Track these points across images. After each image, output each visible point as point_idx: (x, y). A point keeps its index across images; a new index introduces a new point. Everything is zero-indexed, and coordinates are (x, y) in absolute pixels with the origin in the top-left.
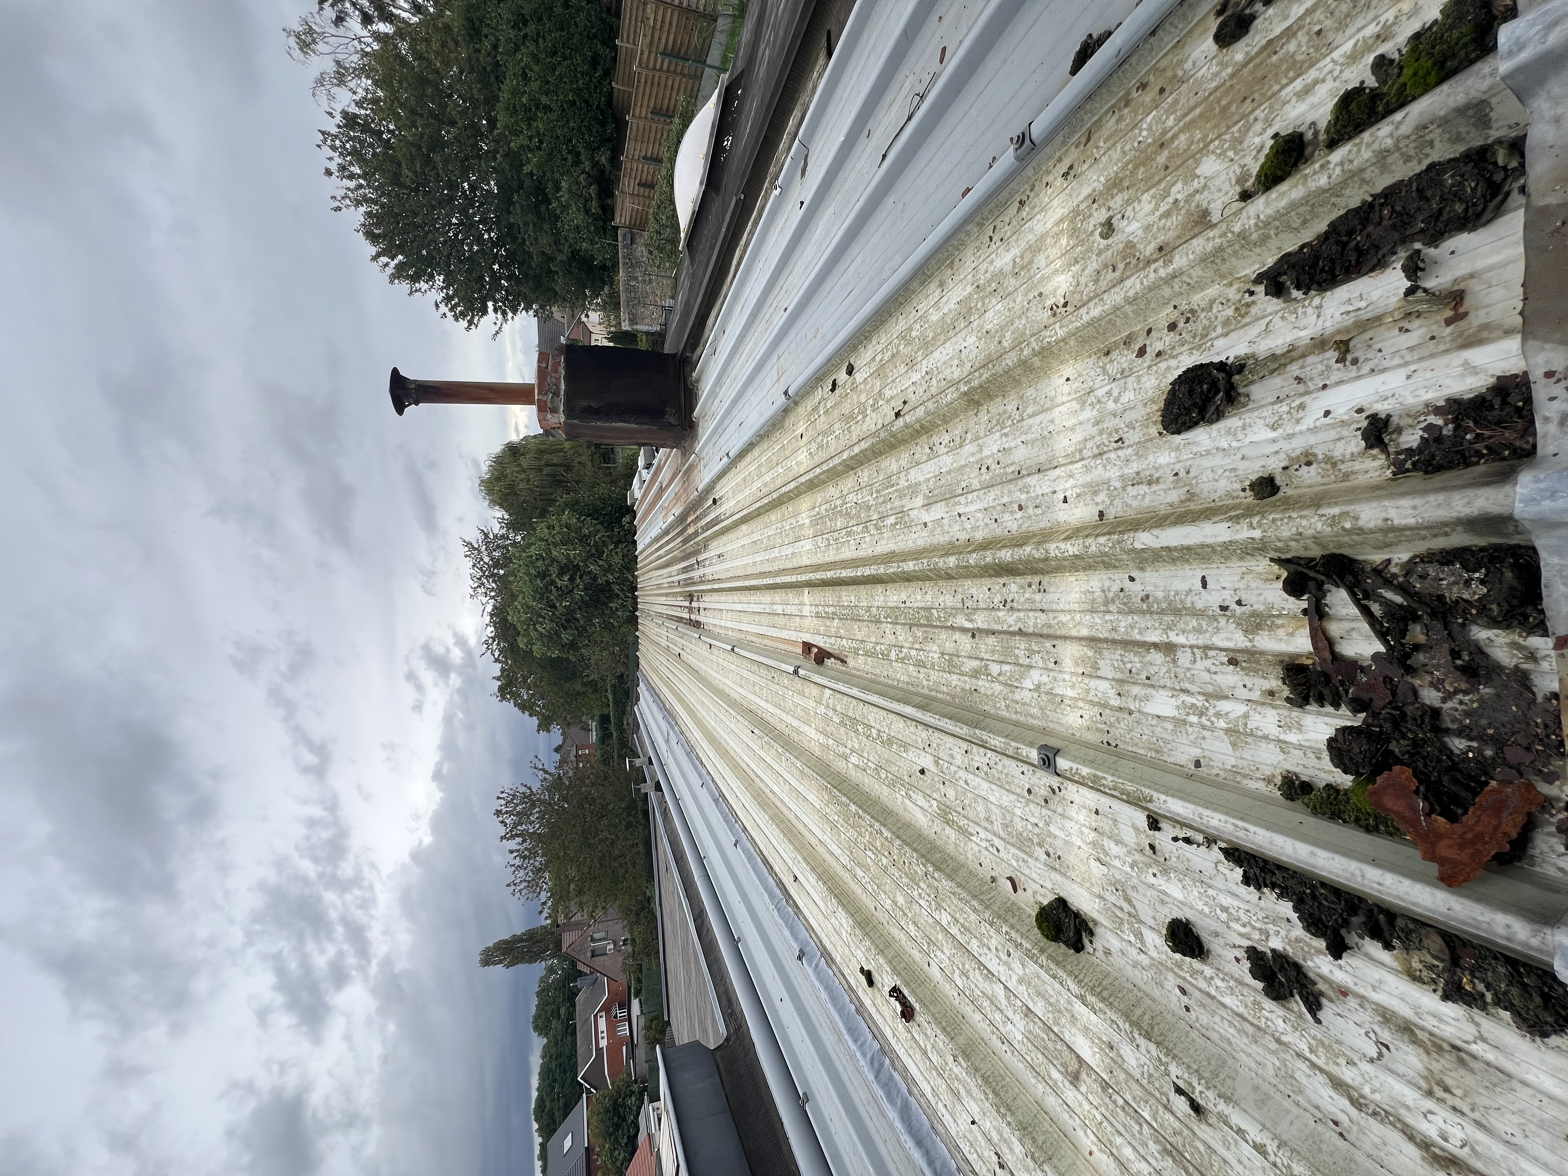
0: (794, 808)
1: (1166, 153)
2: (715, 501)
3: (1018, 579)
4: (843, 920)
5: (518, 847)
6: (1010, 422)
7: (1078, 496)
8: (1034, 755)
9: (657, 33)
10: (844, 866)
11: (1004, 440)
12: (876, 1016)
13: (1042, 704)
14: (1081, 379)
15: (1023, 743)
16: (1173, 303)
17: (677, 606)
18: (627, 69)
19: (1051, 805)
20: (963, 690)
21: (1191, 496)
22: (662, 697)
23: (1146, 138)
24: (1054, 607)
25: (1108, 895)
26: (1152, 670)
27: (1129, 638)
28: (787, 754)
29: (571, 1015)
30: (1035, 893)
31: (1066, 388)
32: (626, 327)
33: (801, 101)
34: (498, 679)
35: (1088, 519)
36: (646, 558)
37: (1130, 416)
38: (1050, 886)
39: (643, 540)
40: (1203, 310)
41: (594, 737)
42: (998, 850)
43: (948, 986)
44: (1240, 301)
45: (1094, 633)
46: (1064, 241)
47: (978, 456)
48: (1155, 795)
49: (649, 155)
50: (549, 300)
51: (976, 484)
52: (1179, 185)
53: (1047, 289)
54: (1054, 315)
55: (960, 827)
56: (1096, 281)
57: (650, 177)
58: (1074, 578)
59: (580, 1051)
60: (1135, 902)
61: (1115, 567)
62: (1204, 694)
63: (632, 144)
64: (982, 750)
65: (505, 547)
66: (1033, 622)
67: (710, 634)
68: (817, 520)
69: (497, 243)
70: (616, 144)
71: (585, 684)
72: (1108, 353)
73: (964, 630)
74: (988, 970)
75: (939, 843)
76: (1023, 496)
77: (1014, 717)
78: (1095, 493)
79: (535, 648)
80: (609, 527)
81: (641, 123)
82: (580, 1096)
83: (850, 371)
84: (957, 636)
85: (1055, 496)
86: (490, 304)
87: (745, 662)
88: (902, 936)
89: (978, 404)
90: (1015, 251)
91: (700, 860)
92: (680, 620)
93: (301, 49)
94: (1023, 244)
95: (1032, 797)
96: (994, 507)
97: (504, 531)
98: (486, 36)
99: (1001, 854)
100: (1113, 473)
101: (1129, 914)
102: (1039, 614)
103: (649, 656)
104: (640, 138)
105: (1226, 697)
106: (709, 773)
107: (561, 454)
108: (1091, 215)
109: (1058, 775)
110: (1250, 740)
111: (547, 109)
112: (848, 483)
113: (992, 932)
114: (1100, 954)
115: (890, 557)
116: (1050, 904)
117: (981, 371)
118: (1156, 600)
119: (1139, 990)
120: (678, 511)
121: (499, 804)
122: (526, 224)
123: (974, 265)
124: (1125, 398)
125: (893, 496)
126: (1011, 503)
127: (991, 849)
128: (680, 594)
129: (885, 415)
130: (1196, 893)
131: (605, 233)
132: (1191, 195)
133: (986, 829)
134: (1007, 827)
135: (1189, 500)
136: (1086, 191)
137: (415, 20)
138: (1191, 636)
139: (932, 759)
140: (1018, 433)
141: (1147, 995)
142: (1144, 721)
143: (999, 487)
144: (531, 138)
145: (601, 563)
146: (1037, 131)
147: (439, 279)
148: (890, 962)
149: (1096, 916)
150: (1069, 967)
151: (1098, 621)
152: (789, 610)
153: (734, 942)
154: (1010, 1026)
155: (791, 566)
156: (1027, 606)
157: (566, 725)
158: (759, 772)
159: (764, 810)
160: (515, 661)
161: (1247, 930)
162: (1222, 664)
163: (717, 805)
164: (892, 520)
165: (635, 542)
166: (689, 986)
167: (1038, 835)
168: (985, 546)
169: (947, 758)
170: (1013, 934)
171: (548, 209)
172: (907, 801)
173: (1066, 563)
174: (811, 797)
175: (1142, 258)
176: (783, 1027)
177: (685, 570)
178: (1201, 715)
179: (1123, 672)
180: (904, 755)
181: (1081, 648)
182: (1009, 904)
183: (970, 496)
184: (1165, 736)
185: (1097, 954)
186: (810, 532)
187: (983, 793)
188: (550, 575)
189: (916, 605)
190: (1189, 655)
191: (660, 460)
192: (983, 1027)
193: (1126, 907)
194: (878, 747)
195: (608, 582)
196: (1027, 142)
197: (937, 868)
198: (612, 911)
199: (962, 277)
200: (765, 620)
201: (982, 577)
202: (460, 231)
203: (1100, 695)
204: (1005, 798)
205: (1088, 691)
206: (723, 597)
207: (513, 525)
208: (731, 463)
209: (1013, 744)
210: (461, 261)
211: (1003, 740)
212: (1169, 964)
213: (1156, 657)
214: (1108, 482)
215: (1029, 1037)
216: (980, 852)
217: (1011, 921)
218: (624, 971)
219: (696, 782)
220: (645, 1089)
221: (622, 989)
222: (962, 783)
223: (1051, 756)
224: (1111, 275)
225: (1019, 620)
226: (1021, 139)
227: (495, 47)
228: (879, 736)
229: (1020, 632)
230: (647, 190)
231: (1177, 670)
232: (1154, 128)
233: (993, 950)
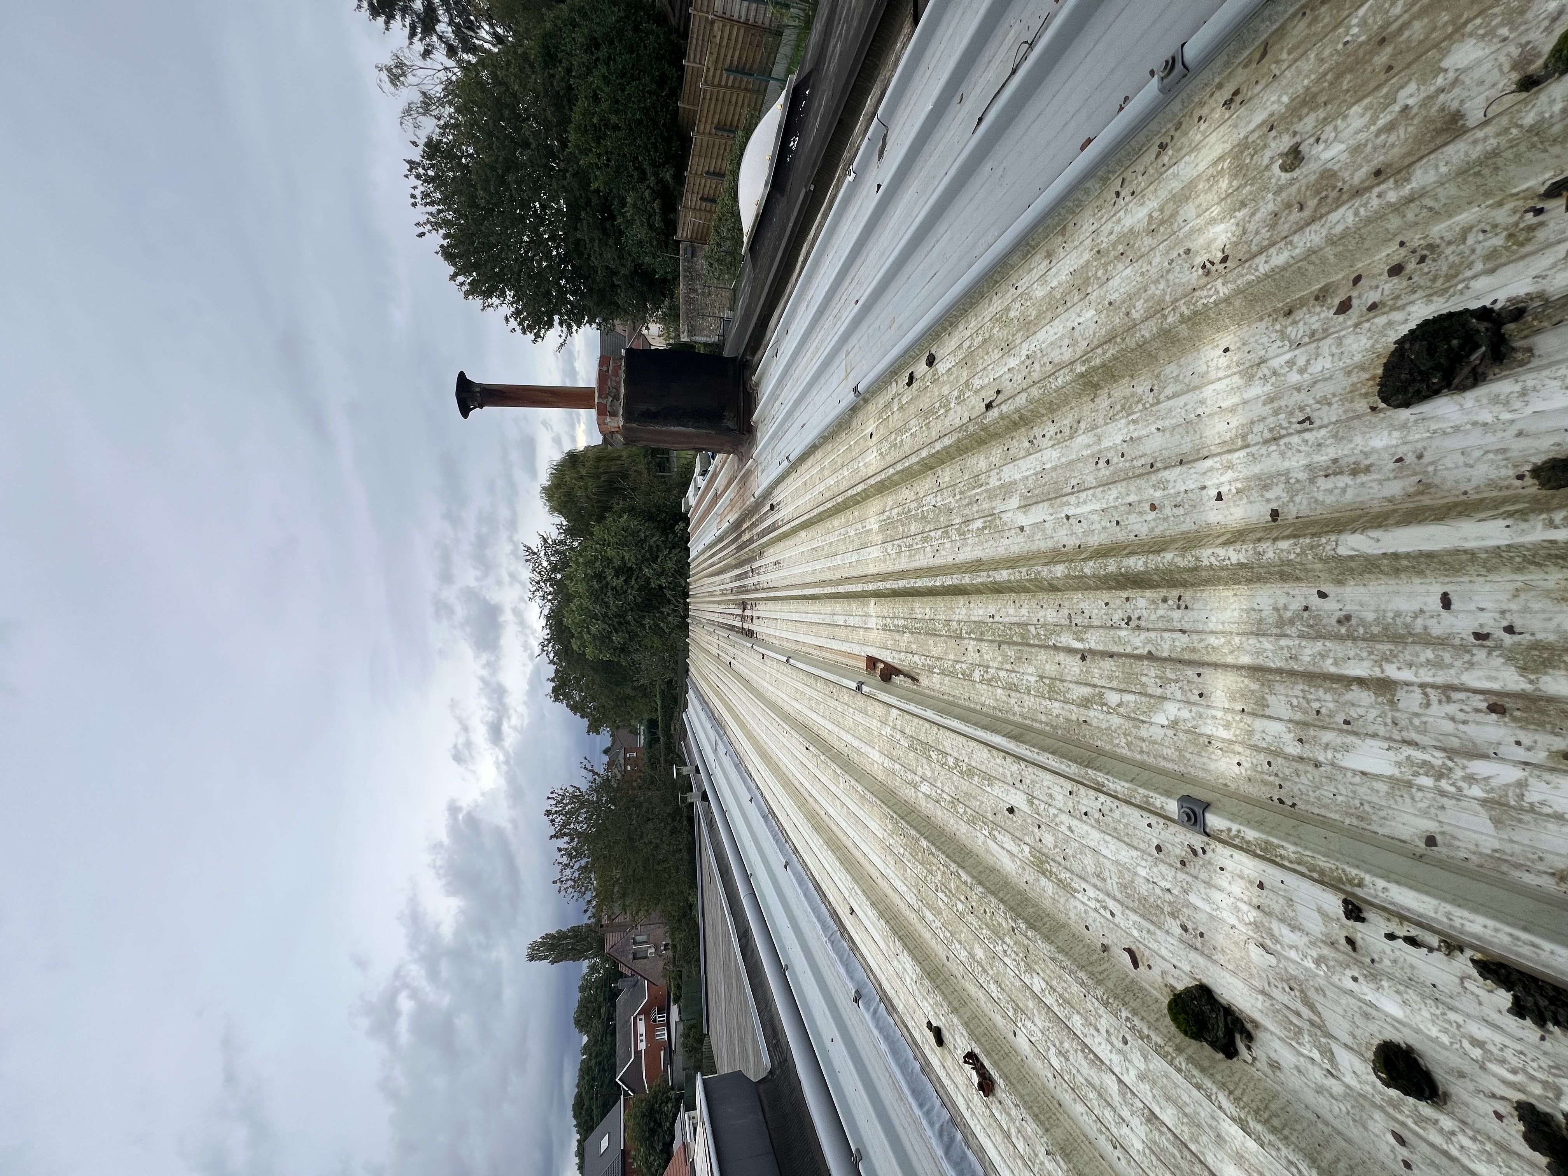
0: (851, 834)
1: (1389, 49)
2: (772, 507)
3: (1148, 593)
4: (907, 964)
5: (566, 846)
6: (1140, 406)
7: (1238, 492)
8: (1172, 807)
9: (723, 50)
10: (910, 906)
11: (1132, 427)
12: (946, 1081)
13: (1180, 744)
14: (1247, 349)
15: (1156, 790)
16: (1399, 239)
17: (730, 614)
18: (693, 88)
19: (1190, 868)
20: (1068, 720)
21: (1424, 487)
22: (711, 705)
23: (1357, 36)
24: (1200, 627)
25: (1276, 993)
26: (1354, 713)
27: (1318, 670)
28: (847, 776)
29: (611, 1017)
30: (1164, 973)
31: (1224, 361)
32: (684, 338)
33: (881, 77)
34: (552, 680)
35: (1254, 520)
36: (699, 565)
37: (1322, 390)
38: (1187, 968)
39: (696, 547)
40: (1449, 243)
41: (641, 740)
42: (1113, 914)
43: (1039, 1064)
44: (1516, 224)
45: (1261, 661)
46: (1224, 184)
47: (1095, 448)
48: (1368, 879)
49: (712, 169)
50: (612, 313)
51: (1091, 480)
52: (1412, 87)
53: (1200, 242)
54: (1208, 274)
55: (1060, 880)
56: (1272, 226)
57: (712, 192)
58: (1231, 593)
59: (620, 1051)
60: (1320, 1008)
61: (1298, 579)
62: (1444, 750)
63: (696, 159)
64: (1092, 793)
65: (562, 553)
66: (1167, 644)
67: (762, 643)
68: (887, 525)
69: (564, 259)
70: (680, 164)
71: (634, 689)
72: (1289, 313)
73: (1070, 651)
74: (1095, 1055)
75: (1031, 894)
76: (1158, 494)
77: (1138, 757)
78: (1266, 487)
79: (587, 650)
80: (664, 532)
81: (705, 139)
82: (619, 1099)
83: (931, 361)
84: (1061, 657)
85: (1204, 492)
86: (556, 317)
87: (801, 675)
88: (980, 995)
89: (1096, 387)
90: (1152, 204)
91: (747, 878)
92: (732, 628)
93: (392, 81)
94: (1163, 194)
95: (1161, 855)
96: (1116, 508)
97: (562, 537)
98: (560, 62)
99: (1117, 920)
100: (1296, 463)
101: (1312, 1023)
102: (1179, 635)
103: (699, 664)
104: (703, 154)
105: (1484, 756)
106: (759, 788)
107: (619, 462)
108: (1265, 146)
109: (1208, 835)
110: (1526, 817)
111: (616, 128)
112: (926, 484)
113: (1102, 1010)
114: (1262, 1064)
115: (977, 565)
116: (1188, 990)
117: (1105, 347)
118: (1362, 622)
119: (1327, 1124)
120: (733, 517)
121: (549, 805)
122: (592, 240)
123: (1094, 228)
124: (1316, 368)
125: (981, 498)
126: (1140, 502)
127: (1102, 911)
128: (733, 602)
129: (973, 408)
130: (1425, 1013)
131: (667, 247)
132: (1431, 98)
133: (1095, 886)
134: (1126, 887)
135: (1422, 493)
136: (1259, 117)
137: (496, 50)
138: (1422, 672)
139: (1025, 797)
140: (1152, 419)
141: (1339, 1133)
142: (1340, 777)
143: (1124, 483)
144: (599, 156)
145: (655, 566)
146: (1191, 53)
147: (510, 294)
148: (966, 1025)
149: (1257, 1016)
150: (1219, 1077)
151: (1269, 646)
152: (851, 621)
153: (781, 970)
154: (1125, 1130)
155: (854, 574)
156: (1160, 625)
157: (615, 729)
158: (814, 792)
159: (818, 833)
160: (568, 664)
161: (1519, 1078)
162: (1477, 711)
163: (766, 822)
164: (979, 524)
165: (688, 549)
166: (729, 1001)
167: (1170, 903)
168: (1103, 552)
169: (1046, 799)
170: (1137, 1021)
171: (613, 225)
172: (990, 842)
173: (1223, 574)
174: (873, 825)
175: (1346, 187)
176: (834, 1071)
177: (739, 577)
178: (1439, 776)
179: (1306, 712)
180: (989, 789)
181: (1240, 679)
182: (1127, 981)
183: (1083, 495)
184: (1374, 799)
185: (1258, 1064)
186: (879, 538)
187: (1092, 844)
188: (605, 578)
189: (1007, 620)
190: (1417, 694)
191: (716, 467)
192: (1087, 1123)
193: (1306, 1012)
194: (955, 778)
195: (660, 586)
196: (1179, 66)
197: (1031, 926)
198: (655, 915)
199: (1076, 243)
200: (824, 631)
201: (1097, 588)
202: (530, 249)
203: (1268, 739)
204: (1124, 853)
205: (1250, 733)
206: (778, 606)
207: (571, 532)
208: (791, 467)
209: (1141, 791)
210: (530, 277)
211: (1127, 785)
212: (1378, 1099)
213: (1365, 697)
214: (1287, 473)
215: (1153, 1149)
216: (1086, 912)
217: (1133, 1004)
218: (664, 977)
219: (745, 796)
220: (681, 1096)
221: (662, 992)
222: (1063, 829)
223: (1198, 811)
224: (1296, 215)
225: (1149, 641)
226: (1170, 65)
227: (569, 71)
228: (956, 765)
229: (1150, 656)
230: (709, 204)
231: (1397, 715)
232: (1370, 21)
233: (1104, 1033)
